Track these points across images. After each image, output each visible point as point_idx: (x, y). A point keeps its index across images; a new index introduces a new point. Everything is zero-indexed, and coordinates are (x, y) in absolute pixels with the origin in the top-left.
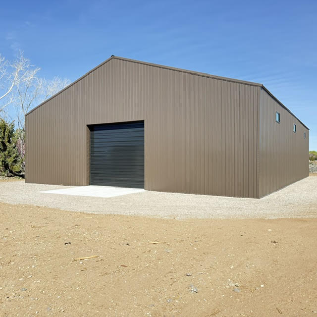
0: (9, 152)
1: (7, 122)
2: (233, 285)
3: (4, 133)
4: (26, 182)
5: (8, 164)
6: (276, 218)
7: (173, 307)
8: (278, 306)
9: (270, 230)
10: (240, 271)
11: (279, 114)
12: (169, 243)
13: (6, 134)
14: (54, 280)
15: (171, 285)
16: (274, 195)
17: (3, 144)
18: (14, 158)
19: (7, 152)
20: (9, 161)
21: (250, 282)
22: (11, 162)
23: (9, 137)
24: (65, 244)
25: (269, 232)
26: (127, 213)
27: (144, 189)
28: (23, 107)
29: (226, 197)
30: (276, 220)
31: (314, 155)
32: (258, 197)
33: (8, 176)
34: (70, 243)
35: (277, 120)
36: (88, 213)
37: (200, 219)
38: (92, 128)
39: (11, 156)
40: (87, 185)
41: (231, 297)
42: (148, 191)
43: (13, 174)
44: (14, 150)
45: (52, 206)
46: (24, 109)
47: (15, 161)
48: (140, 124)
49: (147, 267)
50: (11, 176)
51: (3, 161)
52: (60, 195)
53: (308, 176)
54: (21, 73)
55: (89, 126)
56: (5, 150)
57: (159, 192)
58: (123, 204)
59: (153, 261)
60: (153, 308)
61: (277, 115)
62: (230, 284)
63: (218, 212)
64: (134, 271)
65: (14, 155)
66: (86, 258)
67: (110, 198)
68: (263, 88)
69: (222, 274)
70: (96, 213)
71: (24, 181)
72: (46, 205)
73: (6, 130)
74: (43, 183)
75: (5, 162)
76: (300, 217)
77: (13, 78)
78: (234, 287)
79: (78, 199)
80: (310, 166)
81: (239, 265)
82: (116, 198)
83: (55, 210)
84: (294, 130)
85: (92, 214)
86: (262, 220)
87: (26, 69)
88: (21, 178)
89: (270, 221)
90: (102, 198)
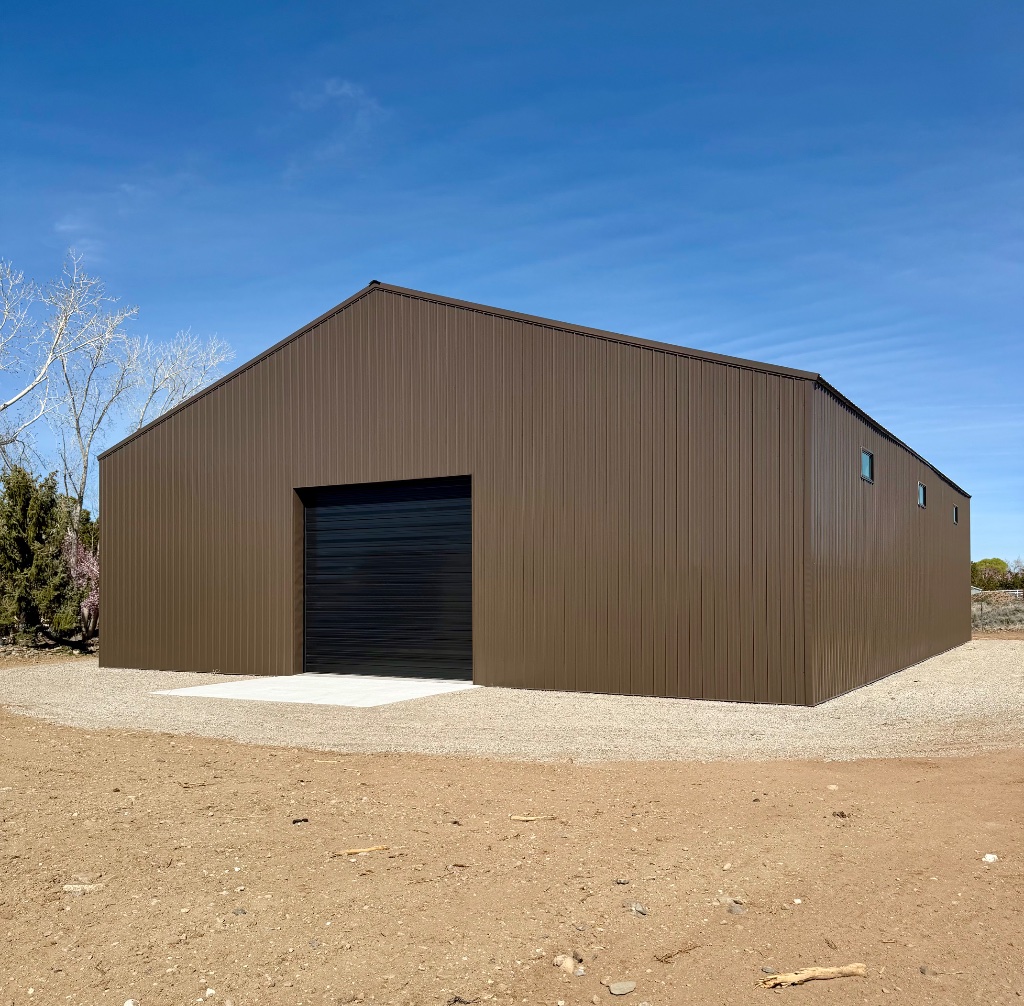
0: (40, 570)
1: (35, 476)
2: (729, 900)
3: (24, 510)
4: (100, 666)
5: (37, 607)
6: (855, 757)
7: (593, 940)
8: (829, 936)
9: (833, 787)
10: (747, 875)
11: (871, 457)
12: (564, 820)
13: (30, 513)
14: (303, 894)
15: (582, 901)
16: (858, 697)
17: (22, 545)
18: (56, 590)
19: (33, 570)
20: (41, 597)
21: (769, 896)
22: (45, 603)
23: (41, 524)
24: (295, 822)
25: (832, 793)
26: (433, 747)
27: (471, 682)
28: (78, 429)
29: (716, 703)
30: (853, 763)
31: (997, 572)
32: (808, 702)
33: (37, 647)
34: (306, 820)
35: (866, 473)
36: (320, 749)
37: (644, 764)
38: (310, 497)
39: (45, 583)
40: (295, 672)
41: (724, 921)
42: (485, 688)
43: (51, 638)
44: (56, 562)
45: (209, 733)
46: (82, 434)
47: (59, 600)
48: (460, 487)
49: (520, 867)
50: (46, 646)
51: (20, 599)
52: (223, 703)
53: (970, 639)
54: (75, 324)
55: (303, 494)
56: (27, 562)
57: (516, 691)
58: (418, 725)
59: (530, 855)
60: (548, 941)
61: (866, 459)
62: (722, 900)
63: (694, 742)
64: (488, 874)
65: (56, 580)
66: (363, 852)
67: (373, 709)
68: (821, 384)
69: (703, 881)
70: (344, 750)
71: (96, 661)
72: (188, 731)
73: (31, 503)
74: (155, 669)
75: (29, 602)
76: (922, 755)
77: (48, 338)
78: (730, 905)
79: (280, 711)
80: (975, 608)
81: (746, 864)
82: (393, 707)
83: (221, 742)
84: (921, 501)
85: (332, 753)
86: (816, 764)
87: (92, 309)
88: (76, 652)
89: (834, 765)
90: (351, 709)
